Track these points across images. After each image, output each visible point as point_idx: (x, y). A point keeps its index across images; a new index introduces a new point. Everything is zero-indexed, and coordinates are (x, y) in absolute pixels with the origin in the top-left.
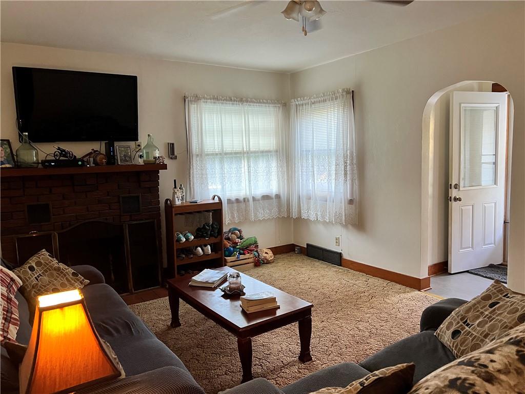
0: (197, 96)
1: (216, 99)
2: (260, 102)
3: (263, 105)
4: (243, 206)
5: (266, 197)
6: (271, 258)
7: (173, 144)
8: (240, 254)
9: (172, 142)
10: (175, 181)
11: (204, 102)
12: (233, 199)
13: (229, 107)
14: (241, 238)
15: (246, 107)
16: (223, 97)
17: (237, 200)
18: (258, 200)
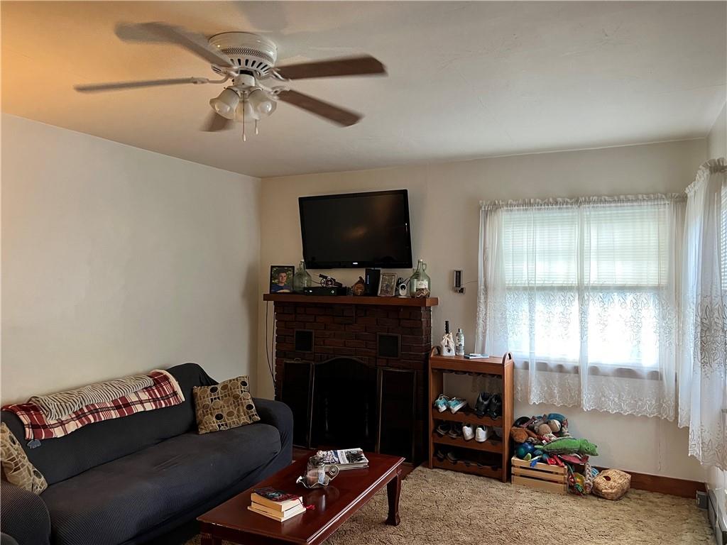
0: (495, 204)
1: (527, 204)
2: (620, 201)
3: (625, 204)
4: (571, 379)
5: (626, 373)
6: (610, 491)
7: (460, 272)
8: (541, 460)
9: (459, 269)
10: (447, 322)
11: (507, 211)
12: (552, 364)
13: (554, 213)
14: (559, 433)
15: (588, 211)
16: (542, 200)
17: (560, 368)
18: (605, 375)
